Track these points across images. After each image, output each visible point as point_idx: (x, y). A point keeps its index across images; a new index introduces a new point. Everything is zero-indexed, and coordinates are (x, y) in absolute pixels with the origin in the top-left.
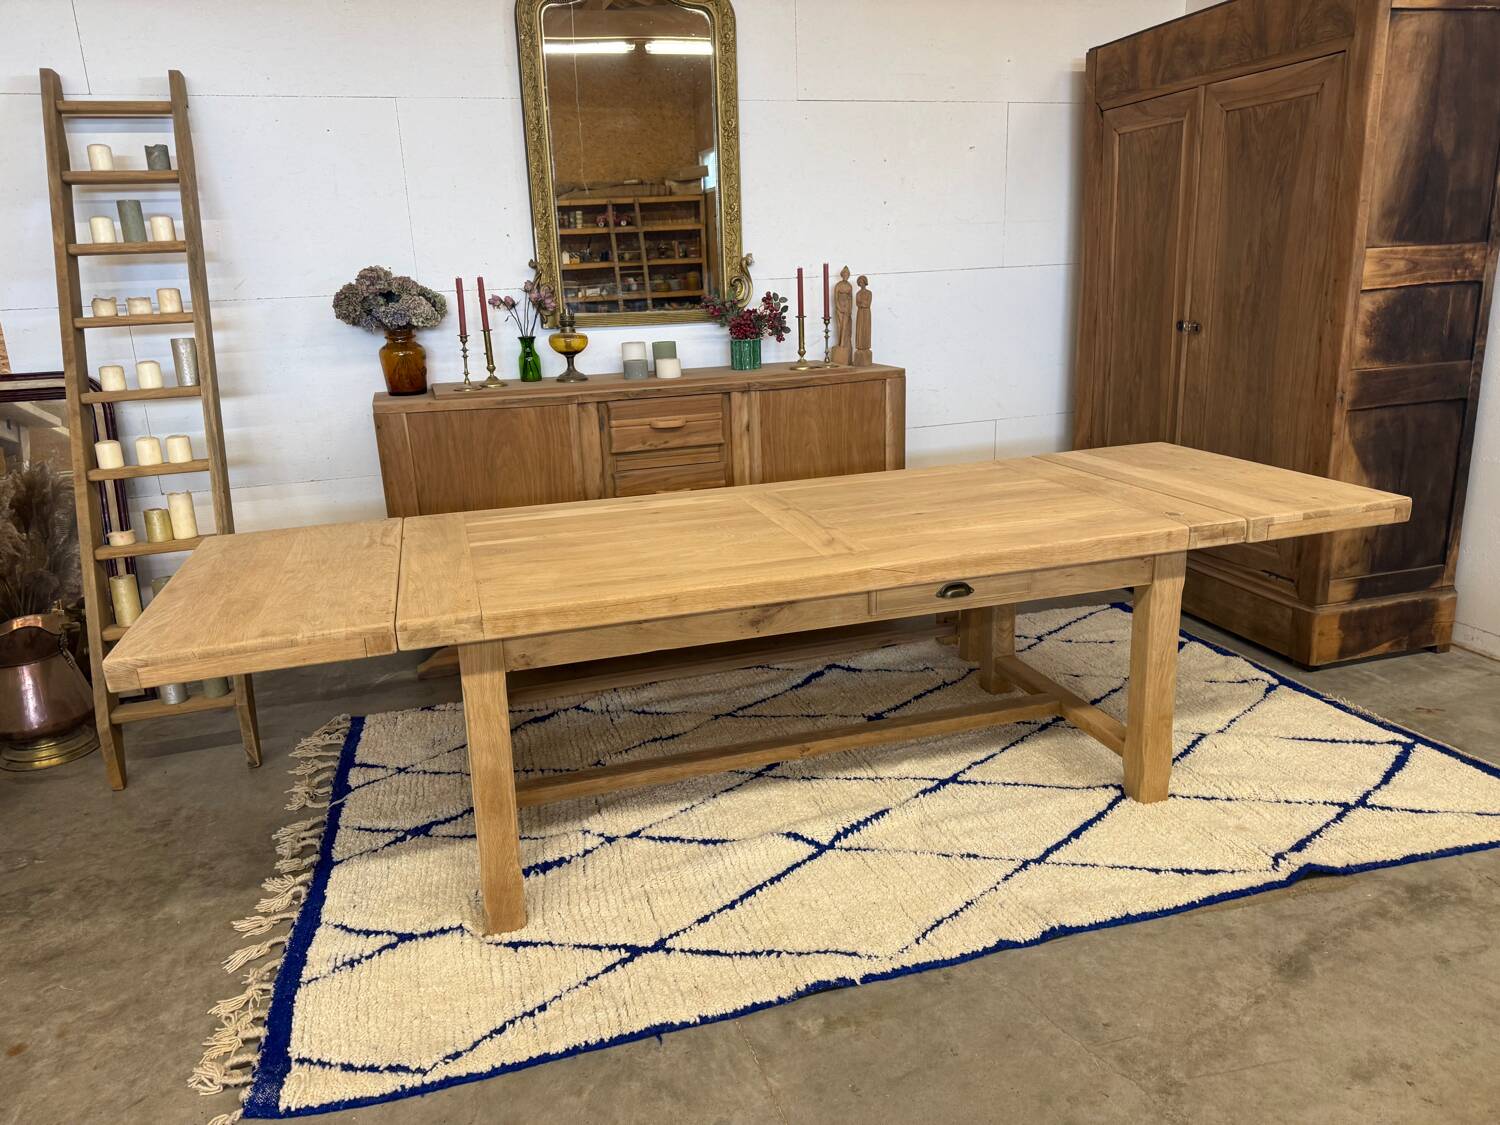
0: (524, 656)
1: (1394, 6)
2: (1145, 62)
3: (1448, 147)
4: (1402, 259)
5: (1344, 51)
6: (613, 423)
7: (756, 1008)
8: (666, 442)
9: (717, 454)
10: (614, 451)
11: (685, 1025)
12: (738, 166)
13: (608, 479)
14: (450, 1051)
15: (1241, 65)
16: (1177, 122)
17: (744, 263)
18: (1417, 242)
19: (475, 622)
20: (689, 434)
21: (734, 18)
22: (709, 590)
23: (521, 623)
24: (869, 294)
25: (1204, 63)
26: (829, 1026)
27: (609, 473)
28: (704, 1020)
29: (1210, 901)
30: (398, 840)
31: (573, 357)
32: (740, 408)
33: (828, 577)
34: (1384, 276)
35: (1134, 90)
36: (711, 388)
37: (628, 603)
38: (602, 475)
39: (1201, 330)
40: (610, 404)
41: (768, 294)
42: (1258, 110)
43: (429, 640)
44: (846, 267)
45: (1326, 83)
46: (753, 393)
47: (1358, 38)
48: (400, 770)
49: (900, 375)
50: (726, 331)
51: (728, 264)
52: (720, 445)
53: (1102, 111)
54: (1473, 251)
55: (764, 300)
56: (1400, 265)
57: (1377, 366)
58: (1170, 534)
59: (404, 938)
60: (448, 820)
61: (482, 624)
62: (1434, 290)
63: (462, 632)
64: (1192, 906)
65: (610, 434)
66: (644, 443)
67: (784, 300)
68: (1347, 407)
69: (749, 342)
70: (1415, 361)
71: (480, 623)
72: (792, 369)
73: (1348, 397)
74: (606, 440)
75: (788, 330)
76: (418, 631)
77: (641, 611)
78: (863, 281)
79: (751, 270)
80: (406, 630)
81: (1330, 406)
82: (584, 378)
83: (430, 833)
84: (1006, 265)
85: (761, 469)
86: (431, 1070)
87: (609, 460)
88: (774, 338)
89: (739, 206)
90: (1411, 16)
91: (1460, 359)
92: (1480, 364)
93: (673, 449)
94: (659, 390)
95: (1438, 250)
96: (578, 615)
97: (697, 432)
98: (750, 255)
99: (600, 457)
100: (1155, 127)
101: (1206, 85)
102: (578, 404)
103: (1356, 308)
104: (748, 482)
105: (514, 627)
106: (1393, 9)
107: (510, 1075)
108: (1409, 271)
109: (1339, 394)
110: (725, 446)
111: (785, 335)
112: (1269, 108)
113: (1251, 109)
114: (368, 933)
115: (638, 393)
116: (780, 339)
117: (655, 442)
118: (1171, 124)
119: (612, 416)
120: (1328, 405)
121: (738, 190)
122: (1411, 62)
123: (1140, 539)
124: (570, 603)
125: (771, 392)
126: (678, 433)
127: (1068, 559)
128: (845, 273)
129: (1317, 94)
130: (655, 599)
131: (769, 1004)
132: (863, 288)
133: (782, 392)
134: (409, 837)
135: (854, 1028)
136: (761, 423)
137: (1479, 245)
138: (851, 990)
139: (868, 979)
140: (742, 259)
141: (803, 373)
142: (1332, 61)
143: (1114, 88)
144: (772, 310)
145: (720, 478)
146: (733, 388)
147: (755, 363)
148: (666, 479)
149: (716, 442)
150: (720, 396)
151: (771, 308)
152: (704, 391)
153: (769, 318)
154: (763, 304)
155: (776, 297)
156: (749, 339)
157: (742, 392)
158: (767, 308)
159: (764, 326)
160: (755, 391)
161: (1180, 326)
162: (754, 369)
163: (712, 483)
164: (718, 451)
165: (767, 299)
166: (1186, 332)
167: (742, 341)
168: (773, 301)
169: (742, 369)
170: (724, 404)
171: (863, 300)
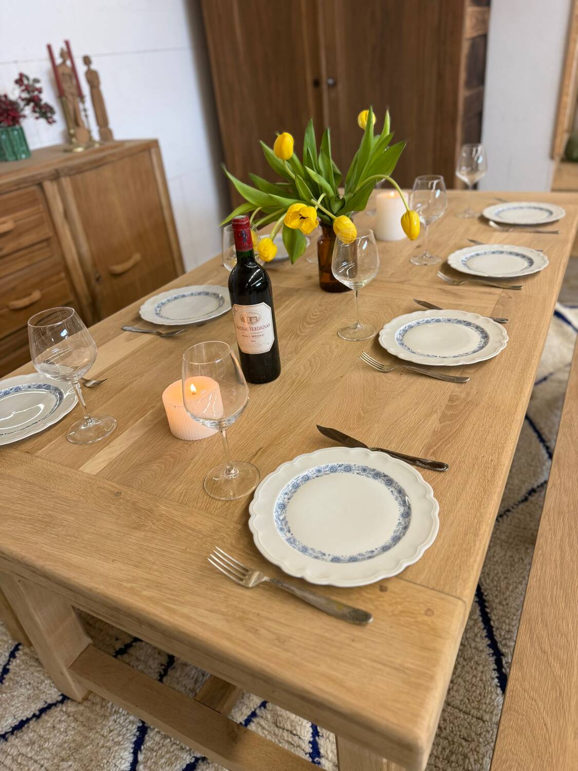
4: (475, 16)
8: (2, 249)
9: (46, 249)
20: (20, 235)
24: (96, 73)
32: (54, 196)
34: (471, 28)
36: (25, 180)
39: (338, 82)
41: (21, 75)
46: (63, 179)
49: (155, 144)
52: (47, 240)
54: (486, 12)
55: (16, 82)
57: (467, 93)
62: (478, 40)
67: (36, 81)
68: (461, 121)
69: (17, 130)
70: (473, 88)
72: (66, 151)
73: (461, 114)
75: (51, 110)
78: (87, 60)
88: (42, 121)
91: (480, 86)
93: (11, 253)
95: (481, 11)
97: (27, 230)
103: (464, 51)
108: (476, 25)
110: (52, 240)
111: (55, 117)
116: (50, 122)
126: (10, 237)
132: (89, 68)
136: (78, 208)
141: (81, 155)
144: (29, 92)
145: (58, 273)
146: (44, 178)
147: (27, 151)
148: (13, 289)
149: (45, 237)
150: (35, 188)
151: (28, 89)
152: (18, 185)
153: (28, 101)
154: (17, 86)
155: (28, 78)
156: (17, 127)
157: (51, 180)
158: (23, 91)
159: (22, 110)
160: (66, 175)
161: (317, 83)
162: (26, 158)
163: (55, 278)
164: (49, 245)
165: (19, 81)
166: (324, 87)
167: (9, 129)
168: (26, 82)
169: (17, 159)
170: (39, 195)
171: (93, 78)
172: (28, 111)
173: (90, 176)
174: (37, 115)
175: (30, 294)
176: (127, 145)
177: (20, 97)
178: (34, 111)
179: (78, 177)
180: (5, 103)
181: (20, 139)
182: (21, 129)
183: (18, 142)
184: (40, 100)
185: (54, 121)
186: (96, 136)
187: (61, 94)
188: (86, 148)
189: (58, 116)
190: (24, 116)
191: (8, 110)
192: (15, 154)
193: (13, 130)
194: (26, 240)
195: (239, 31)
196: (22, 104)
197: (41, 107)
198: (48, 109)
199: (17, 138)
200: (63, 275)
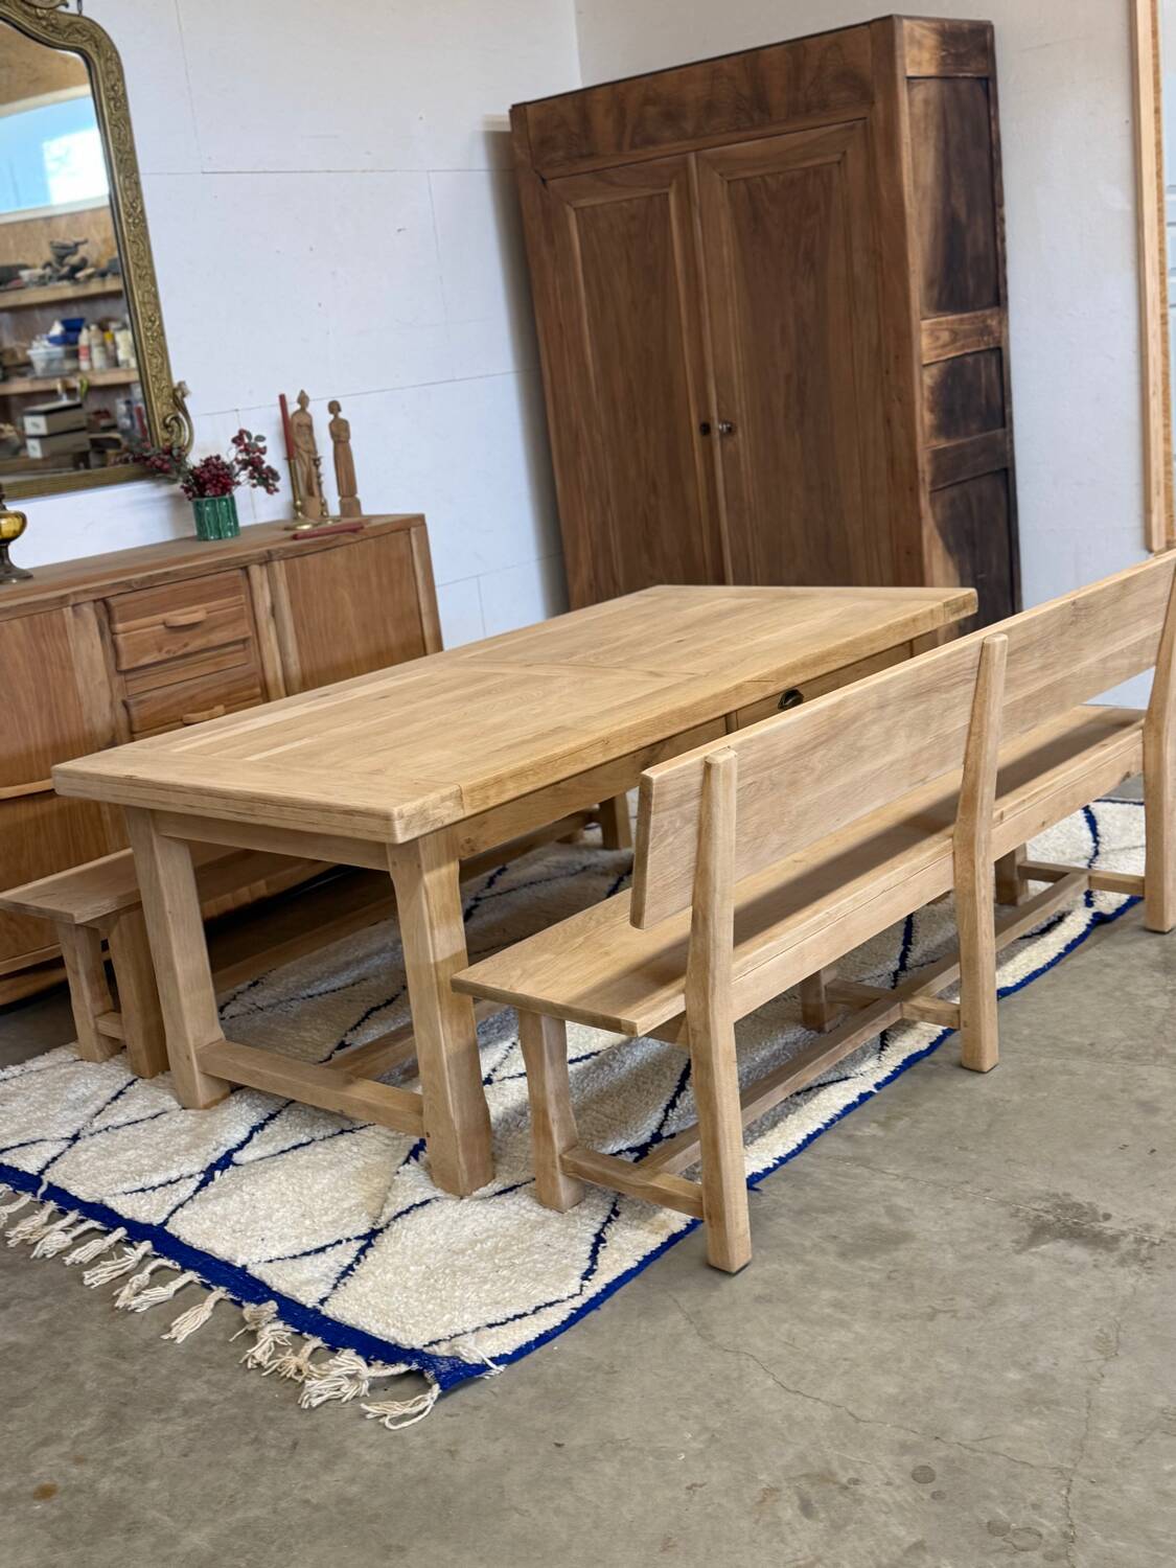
0: (468, 841)
1: (910, 73)
2: (603, 124)
3: (963, 214)
4: (947, 329)
5: (865, 118)
6: (119, 627)
7: (811, 1138)
8: (186, 645)
9: (241, 654)
10: (124, 666)
11: (768, 1171)
12: (151, 262)
13: (121, 711)
14: (579, 1273)
15: (739, 130)
16: (659, 195)
17: (179, 394)
18: (955, 312)
19: (456, 797)
20: (212, 629)
21: (119, 64)
22: (630, 728)
23: (492, 792)
24: (345, 423)
25: (689, 126)
26: (884, 1125)
27: (119, 700)
28: (783, 1160)
29: (1070, 948)
30: (204, 1184)
31: (6, 547)
32: (262, 586)
33: (715, 696)
34: (936, 348)
35: (591, 155)
36: (226, 563)
37: (572, 753)
38: (112, 704)
39: (736, 428)
40: (113, 602)
41: (242, 433)
42: (768, 179)
43: (422, 826)
44: (302, 392)
45: (849, 151)
46: (276, 564)
47: (879, 106)
48: (75, 1138)
49: (419, 521)
50: (177, 488)
51: (157, 398)
52: (244, 641)
53: (544, 180)
54: (991, 316)
55: (234, 441)
56: (945, 336)
57: (943, 444)
58: (932, 611)
59: (370, 1237)
60: (241, 1146)
61: (461, 798)
62: (969, 359)
63: (447, 812)
64: (1060, 956)
65: (114, 644)
66: (160, 650)
67: (261, 438)
68: (928, 488)
69: (226, 501)
70: (968, 434)
71: (459, 797)
72: (287, 529)
73: (928, 478)
74: (110, 653)
75: (275, 475)
76: (412, 816)
77: (583, 760)
78: (334, 407)
79: (188, 402)
80: (402, 817)
81: (914, 490)
82: (25, 576)
83: (238, 1162)
84: (457, 378)
85: (298, 666)
86: (581, 1290)
87: (118, 679)
88: (261, 490)
89: (160, 318)
90: (919, 84)
91: (996, 428)
92: (1011, 431)
93: (196, 653)
94: (167, 573)
95: (969, 318)
96: (536, 774)
97: (222, 625)
98: (180, 384)
99: (106, 679)
100: (626, 200)
101: (696, 150)
102: (74, 606)
103: (921, 381)
104: (283, 692)
105: (488, 797)
106: (909, 78)
107: (655, 1264)
108: (954, 341)
109: (921, 475)
110: (251, 643)
111: (278, 485)
112: (781, 177)
113: (759, 179)
114: (322, 1250)
115: (143, 581)
116: (271, 490)
117: (173, 648)
118: (651, 197)
119: (117, 615)
120: (911, 489)
121: (156, 296)
122: (926, 129)
123: (914, 620)
124: (528, 761)
125: (297, 560)
126: (198, 631)
127: (872, 649)
128: (303, 400)
129: (839, 163)
130: (591, 745)
131: (819, 1132)
132: (336, 416)
133: (308, 558)
134: (217, 1173)
135: (907, 1119)
136: (291, 602)
137: (996, 309)
138: (871, 1101)
139: (878, 1086)
140: (175, 390)
142: (852, 128)
143: (561, 153)
144: (248, 454)
145: (254, 686)
146: (251, 560)
147: (235, 528)
148: (192, 697)
149: (242, 637)
150: (239, 573)
151: (246, 450)
152: (219, 568)
153: (245, 464)
154: (234, 446)
155: (249, 436)
156: (227, 496)
157: (261, 564)
158: (241, 451)
159: (237, 474)
160: (279, 560)
161: (706, 429)
162: (232, 536)
163: (246, 693)
164: (245, 649)
165: (237, 440)
166: (716, 435)
167: (216, 499)
168: (246, 441)
169: (220, 538)
170: (243, 583)
171: (340, 432)
172: (243, 476)
173: (313, 561)
174: (255, 481)
175: (212, 708)
176: (375, 523)
177: (236, 459)
178: (252, 477)
179: (297, 561)
180: (216, 466)
181: (228, 511)
182: (232, 499)
183: (226, 514)
184: (263, 462)
185: (277, 490)
186: (334, 508)
187: (291, 453)
188: (315, 525)
189: (284, 483)
190: (239, 483)
191: (218, 476)
192: (219, 531)
193: (220, 501)
194: (218, 637)
195: (589, 350)
196: (237, 467)
197: (261, 472)
198: (270, 475)
199: (224, 511)
200: (258, 690)
